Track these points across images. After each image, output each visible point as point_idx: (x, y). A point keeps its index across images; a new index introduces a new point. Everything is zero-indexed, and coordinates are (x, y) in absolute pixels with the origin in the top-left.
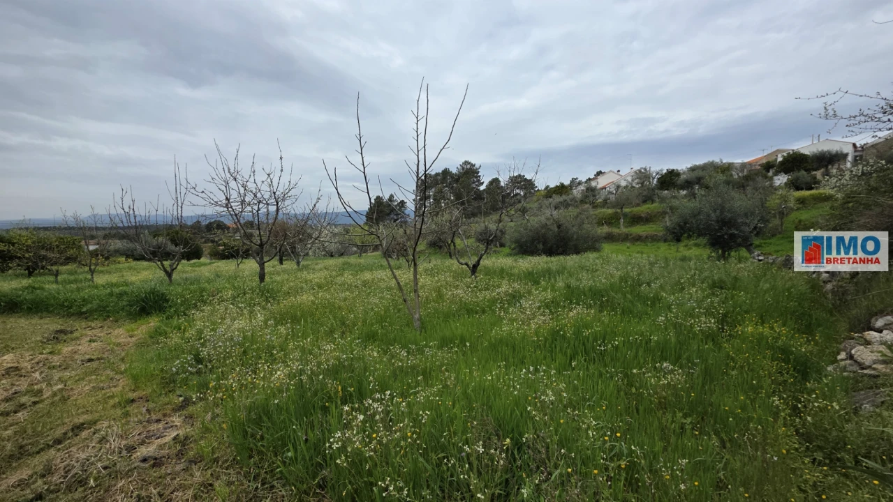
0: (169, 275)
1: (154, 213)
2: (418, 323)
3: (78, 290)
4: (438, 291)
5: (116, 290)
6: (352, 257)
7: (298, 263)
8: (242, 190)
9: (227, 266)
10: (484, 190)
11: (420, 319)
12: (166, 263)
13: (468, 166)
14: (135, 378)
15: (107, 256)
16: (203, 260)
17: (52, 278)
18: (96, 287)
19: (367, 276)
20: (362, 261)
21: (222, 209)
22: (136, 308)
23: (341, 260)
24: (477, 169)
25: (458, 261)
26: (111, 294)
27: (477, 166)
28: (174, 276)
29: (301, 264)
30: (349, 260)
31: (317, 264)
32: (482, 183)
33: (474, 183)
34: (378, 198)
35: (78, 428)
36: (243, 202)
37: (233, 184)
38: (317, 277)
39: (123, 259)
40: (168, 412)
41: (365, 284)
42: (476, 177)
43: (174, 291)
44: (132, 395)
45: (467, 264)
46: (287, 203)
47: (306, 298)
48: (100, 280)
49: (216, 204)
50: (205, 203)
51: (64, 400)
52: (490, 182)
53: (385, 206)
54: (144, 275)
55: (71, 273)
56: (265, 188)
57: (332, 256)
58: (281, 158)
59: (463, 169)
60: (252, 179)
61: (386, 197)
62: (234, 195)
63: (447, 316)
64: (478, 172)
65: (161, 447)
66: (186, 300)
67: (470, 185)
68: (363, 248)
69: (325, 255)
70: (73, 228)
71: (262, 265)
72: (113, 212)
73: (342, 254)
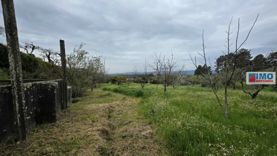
0: (143, 87)
1: (140, 72)
2: (227, 115)
3: (127, 89)
4: (235, 103)
5: (133, 90)
6: (190, 86)
7: (174, 87)
8: (161, 65)
9: (154, 86)
10: (253, 60)
11: (228, 114)
12: (142, 84)
13: (244, 51)
14: (139, 113)
15: (130, 81)
16: (148, 84)
17: (122, 86)
18: (129, 89)
19: (199, 93)
20: (194, 87)
21: (155, 71)
22: (137, 95)
23: (187, 87)
24: (248, 51)
25: (245, 92)
26: (132, 91)
27: (249, 50)
28: (144, 88)
29: (175, 87)
30: (190, 87)
31: (179, 87)
32: (252, 57)
33: (246, 57)
34: (199, 66)
35: (130, 122)
36: (161, 68)
37: (159, 63)
38: (181, 92)
39: (132, 82)
40: (147, 124)
41: (198, 96)
42: (248, 55)
43: (144, 92)
44: (139, 117)
45: (250, 94)
46: (173, 68)
47: (179, 98)
48: (130, 87)
49: (155, 69)
50: (152, 69)
51: (127, 114)
52: (256, 57)
53: (202, 69)
54: (137, 87)
55: (125, 85)
56: (167, 64)
57: (183, 85)
58: (172, 55)
59: (240, 52)
60: (163, 62)
61: (202, 65)
62: (159, 67)
63: (242, 115)
64: (249, 53)
65: (147, 133)
66: (147, 94)
67: (244, 58)
68: (194, 83)
69: (180, 85)
70: (126, 75)
71: (165, 87)
72: (133, 71)
73: (186, 85)
